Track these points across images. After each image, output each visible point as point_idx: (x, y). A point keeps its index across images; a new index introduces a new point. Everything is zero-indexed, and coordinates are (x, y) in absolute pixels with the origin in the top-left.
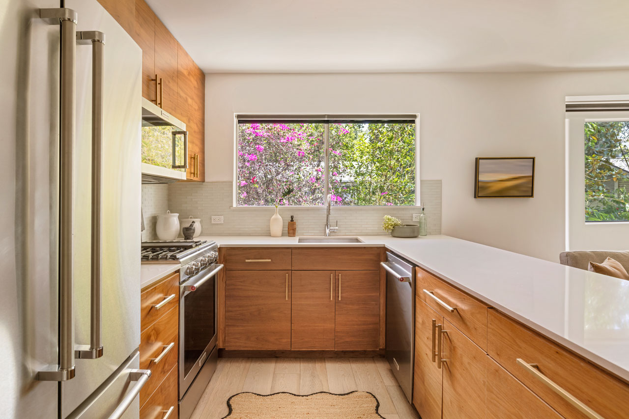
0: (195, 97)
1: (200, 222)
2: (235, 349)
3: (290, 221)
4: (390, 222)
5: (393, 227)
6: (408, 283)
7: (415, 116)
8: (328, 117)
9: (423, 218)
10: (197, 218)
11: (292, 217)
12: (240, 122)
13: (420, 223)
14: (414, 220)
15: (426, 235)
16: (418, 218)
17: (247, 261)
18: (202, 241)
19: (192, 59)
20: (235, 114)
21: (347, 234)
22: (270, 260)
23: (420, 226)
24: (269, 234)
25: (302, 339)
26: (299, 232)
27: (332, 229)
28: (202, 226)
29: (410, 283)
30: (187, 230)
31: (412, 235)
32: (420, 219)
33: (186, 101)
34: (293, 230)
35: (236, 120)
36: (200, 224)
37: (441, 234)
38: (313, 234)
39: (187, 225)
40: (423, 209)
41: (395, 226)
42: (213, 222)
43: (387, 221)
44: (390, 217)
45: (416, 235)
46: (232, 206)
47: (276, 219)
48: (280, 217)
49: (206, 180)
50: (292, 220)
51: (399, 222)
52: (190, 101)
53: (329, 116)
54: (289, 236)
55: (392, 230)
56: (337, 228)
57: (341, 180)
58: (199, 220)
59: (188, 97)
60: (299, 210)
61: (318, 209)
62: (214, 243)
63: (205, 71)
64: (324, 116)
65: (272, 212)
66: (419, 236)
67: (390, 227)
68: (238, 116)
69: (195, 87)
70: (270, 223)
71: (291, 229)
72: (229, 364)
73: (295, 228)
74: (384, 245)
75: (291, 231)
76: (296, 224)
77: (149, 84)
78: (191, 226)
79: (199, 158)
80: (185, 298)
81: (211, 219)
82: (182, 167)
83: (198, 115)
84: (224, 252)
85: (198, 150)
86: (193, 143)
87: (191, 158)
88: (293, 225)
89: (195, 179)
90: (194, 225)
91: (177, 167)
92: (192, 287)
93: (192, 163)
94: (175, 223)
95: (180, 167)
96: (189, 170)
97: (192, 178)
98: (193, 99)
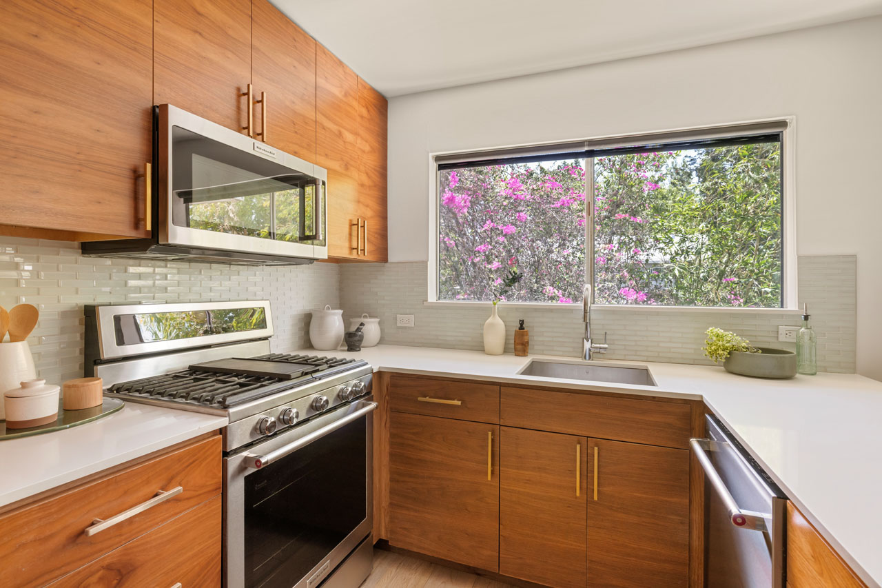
0: (362, 132)
1: (379, 323)
2: (403, 547)
3: (518, 329)
4: (720, 343)
5: (729, 354)
6: (760, 534)
7: (783, 124)
8: (589, 145)
9: (806, 338)
10: (371, 317)
11: (522, 322)
12: (441, 167)
13: (798, 346)
14: (782, 338)
15: (814, 374)
16: (794, 334)
17: (420, 399)
18: (348, 359)
19: (354, 73)
20: (431, 155)
21: (627, 357)
22: (459, 403)
23: (798, 354)
25: (521, 558)
26: (536, 347)
27: (597, 348)
28: (382, 330)
29: (766, 535)
30: (349, 337)
31: (776, 373)
32: (800, 337)
33: (340, 135)
34: (523, 344)
35: (433, 166)
36: (377, 327)
37: (855, 372)
38: (561, 353)
39: (353, 329)
40: (806, 318)
41: (732, 352)
42: (399, 325)
43: (714, 338)
44: (721, 332)
45: (787, 374)
46: (427, 301)
47: (492, 325)
48: (501, 322)
49: (390, 259)
50: (521, 328)
51: (744, 344)
52: (349, 137)
53: (591, 143)
54: (516, 355)
55: (726, 358)
56: (606, 346)
57: (647, 261)
58: (377, 320)
59: (342, 130)
60: (536, 310)
61: (571, 310)
62: (366, 364)
63: (387, 95)
64: (581, 144)
65: (487, 312)
66: (797, 375)
67: (720, 352)
68: (438, 158)
69: (362, 117)
70: (483, 329)
71: (519, 342)
72: (394, 570)
73: (528, 342)
74: (702, 396)
75: (519, 347)
76: (530, 334)
77: (238, 102)
78: (358, 330)
79: (372, 225)
80: (247, 479)
81: (396, 319)
82: (313, 238)
83: (371, 161)
84: (386, 380)
85: (369, 213)
86: (359, 202)
87: (352, 225)
88: (523, 335)
89: (362, 258)
90: (364, 329)
91: (304, 238)
92: (257, 461)
93: (354, 233)
94: (335, 324)
95: (308, 238)
96: (347, 245)
97: (354, 255)
98: (357, 134)
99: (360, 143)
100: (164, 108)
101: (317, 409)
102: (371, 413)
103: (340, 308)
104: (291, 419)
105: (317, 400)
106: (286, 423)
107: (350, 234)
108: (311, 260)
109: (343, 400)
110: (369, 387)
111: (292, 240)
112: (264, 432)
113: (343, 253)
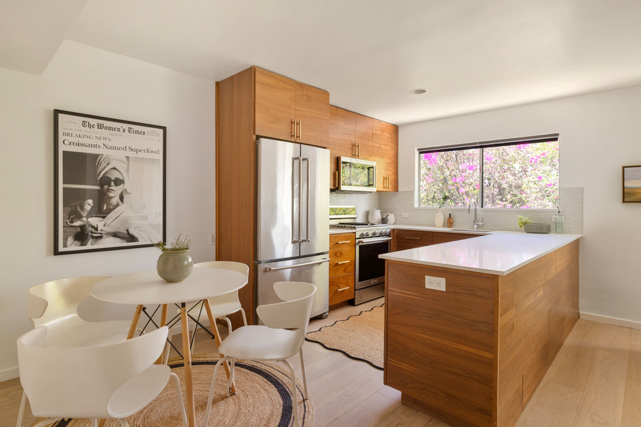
0: (388, 143)
1: (395, 216)
3: (448, 218)
5: (525, 225)
7: (558, 135)
9: (559, 219)
10: (391, 213)
11: (450, 215)
12: (420, 153)
13: (556, 223)
15: (562, 233)
16: (553, 218)
17: (407, 237)
20: (416, 148)
22: (419, 238)
23: (556, 226)
24: (434, 226)
27: (479, 224)
28: (396, 219)
30: (383, 220)
32: (556, 220)
33: (380, 147)
35: (417, 152)
36: (394, 217)
37: (582, 233)
38: (466, 227)
39: (384, 217)
40: (559, 212)
42: (402, 216)
44: (522, 217)
46: (414, 207)
47: (438, 216)
48: (442, 215)
49: (399, 190)
50: (450, 217)
51: (529, 221)
54: (448, 228)
56: (482, 223)
58: (394, 214)
59: (381, 145)
63: (398, 125)
64: (476, 143)
66: (551, 233)
67: (521, 224)
68: (419, 150)
70: (435, 218)
71: (449, 222)
73: (452, 222)
75: (449, 224)
77: (352, 148)
78: (386, 217)
79: (392, 178)
80: (360, 246)
81: (401, 214)
82: (372, 185)
83: (391, 153)
84: (396, 232)
85: (391, 173)
86: (387, 170)
87: (384, 179)
88: (450, 220)
89: (388, 190)
90: (388, 217)
91: (369, 185)
92: (362, 242)
93: (385, 181)
94: (378, 215)
95: (371, 185)
96: (382, 186)
97: (385, 190)
98: (386, 145)
99: (388, 148)
100: (340, 157)
101: (374, 235)
102: (390, 240)
103: (379, 209)
104: (368, 235)
105: (374, 232)
106: (367, 236)
107: (384, 182)
108: (370, 192)
109: (381, 235)
110: (390, 233)
111: (365, 186)
112: (362, 236)
113: (381, 189)
